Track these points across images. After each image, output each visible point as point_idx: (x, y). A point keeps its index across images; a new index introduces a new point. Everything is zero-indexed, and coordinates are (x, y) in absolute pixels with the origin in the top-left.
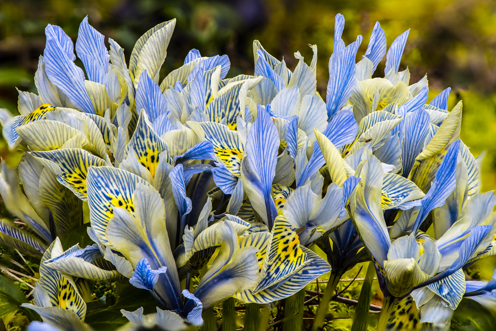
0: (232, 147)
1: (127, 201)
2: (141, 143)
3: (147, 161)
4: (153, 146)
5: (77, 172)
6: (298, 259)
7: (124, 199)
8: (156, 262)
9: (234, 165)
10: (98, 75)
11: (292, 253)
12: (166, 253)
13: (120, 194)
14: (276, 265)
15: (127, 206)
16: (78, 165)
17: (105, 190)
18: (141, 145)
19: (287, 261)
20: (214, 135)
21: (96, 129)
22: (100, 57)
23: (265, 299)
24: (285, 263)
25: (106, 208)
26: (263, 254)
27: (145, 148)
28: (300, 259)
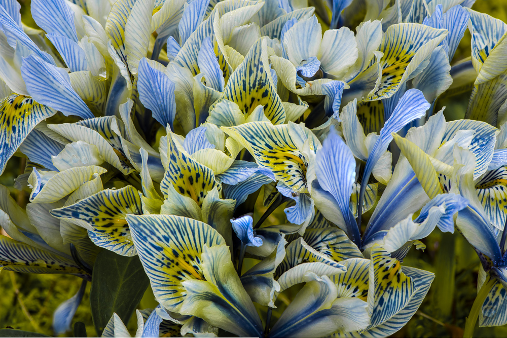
0: (278, 143)
1: (182, 249)
2: (173, 167)
3: (184, 183)
4: (188, 166)
5: (102, 210)
6: (403, 285)
7: (177, 246)
8: (234, 311)
9: (294, 176)
10: (74, 52)
11: (394, 280)
12: (240, 296)
13: (170, 240)
14: (378, 296)
15: (184, 255)
16: (102, 203)
17: (152, 239)
18: (174, 168)
19: (390, 288)
20: (255, 134)
21: (103, 142)
22: (65, 20)
23: (374, 334)
24: (389, 292)
25: (160, 262)
26: (357, 281)
27: (179, 170)
28: (405, 284)
